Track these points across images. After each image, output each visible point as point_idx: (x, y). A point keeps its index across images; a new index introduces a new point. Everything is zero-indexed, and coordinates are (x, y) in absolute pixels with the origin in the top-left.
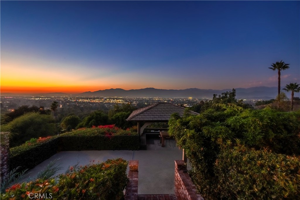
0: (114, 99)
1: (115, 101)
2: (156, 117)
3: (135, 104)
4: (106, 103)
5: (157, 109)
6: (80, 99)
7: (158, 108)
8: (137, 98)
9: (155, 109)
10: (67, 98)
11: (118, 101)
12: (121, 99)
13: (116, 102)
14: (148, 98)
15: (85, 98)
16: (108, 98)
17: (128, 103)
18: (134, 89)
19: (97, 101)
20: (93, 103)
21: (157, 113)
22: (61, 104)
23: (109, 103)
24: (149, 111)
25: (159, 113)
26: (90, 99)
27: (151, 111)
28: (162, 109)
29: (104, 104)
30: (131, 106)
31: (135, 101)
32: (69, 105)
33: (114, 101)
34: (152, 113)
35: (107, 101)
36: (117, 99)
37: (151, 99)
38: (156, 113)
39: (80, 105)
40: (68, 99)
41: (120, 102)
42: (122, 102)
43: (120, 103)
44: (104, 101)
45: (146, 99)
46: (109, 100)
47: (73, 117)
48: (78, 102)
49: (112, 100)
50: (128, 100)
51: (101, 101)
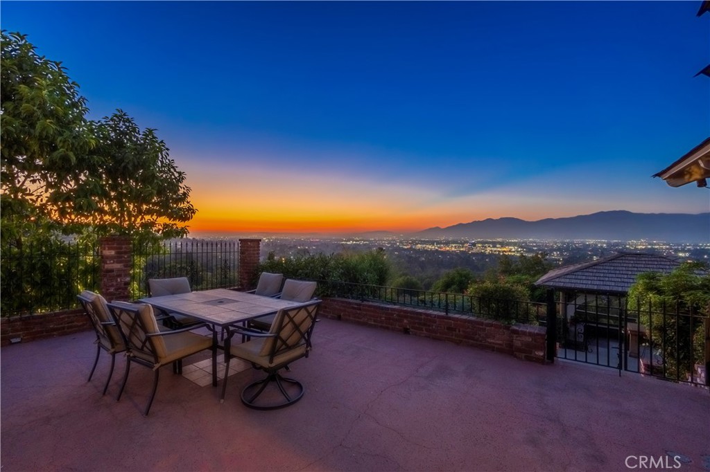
0: (494, 244)
1: (499, 248)
2: (608, 283)
3: (556, 260)
4: (474, 254)
5: (612, 268)
6: (418, 243)
7: (615, 265)
8: (563, 243)
9: (607, 268)
10: (394, 240)
11: (505, 249)
12: (514, 244)
13: (499, 251)
15: (428, 242)
16: (479, 242)
17: (536, 256)
18: (555, 218)
19: (452, 248)
20: (444, 253)
21: (614, 276)
23: (483, 255)
24: (590, 270)
25: (620, 276)
26: (438, 243)
27: (595, 271)
28: (630, 269)
29: (469, 257)
30: (544, 262)
32: (398, 256)
33: (495, 249)
34: (597, 275)
35: (478, 248)
36: (502, 244)
38: (607, 275)
39: (419, 257)
40: (395, 244)
41: (510, 251)
42: (518, 252)
43: (513, 254)
44: (469, 249)
46: (483, 246)
47: (408, 279)
48: (414, 250)
49: (489, 246)
50: (534, 246)
51: (462, 249)
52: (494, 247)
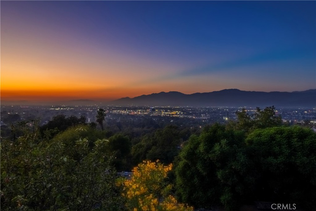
0: (166, 110)
4: (153, 117)
6: (114, 109)
8: (207, 109)
10: (95, 107)
11: (173, 113)
12: (178, 110)
13: (170, 114)
14: (227, 109)
15: (121, 108)
16: (157, 109)
18: (201, 93)
19: (139, 112)
20: (133, 116)
22: (89, 118)
23: (159, 117)
26: (129, 109)
29: (151, 118)
31: (203, 113)
33: (167, 113)
35: (156, 113)
36: (171, 110)
37: (234, 109)
39: (116, 119)
41: (176, 114)
42: (181, 114)
43: (178, 116)
44: (150, 113)
45: (223, 110)
46: (159, 111)
48: (111, 114)
49: (163, 111)
50: (190, 111)
51: (145, 113)
52: (166, 111)
